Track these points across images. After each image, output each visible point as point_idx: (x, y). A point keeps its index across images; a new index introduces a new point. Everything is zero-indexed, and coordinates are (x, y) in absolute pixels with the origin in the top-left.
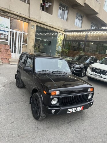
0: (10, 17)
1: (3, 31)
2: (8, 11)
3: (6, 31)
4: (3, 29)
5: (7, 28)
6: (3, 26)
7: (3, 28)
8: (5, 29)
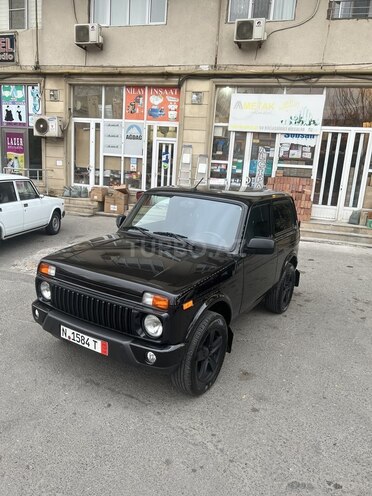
0: (328, 87)
1: (297, 135)
2: (316, 70)
3: (308, 136)
4: (298, 130)
5: (312, 125)
6: (300, 121)
7: (299, 126)
8: (303, 130)
